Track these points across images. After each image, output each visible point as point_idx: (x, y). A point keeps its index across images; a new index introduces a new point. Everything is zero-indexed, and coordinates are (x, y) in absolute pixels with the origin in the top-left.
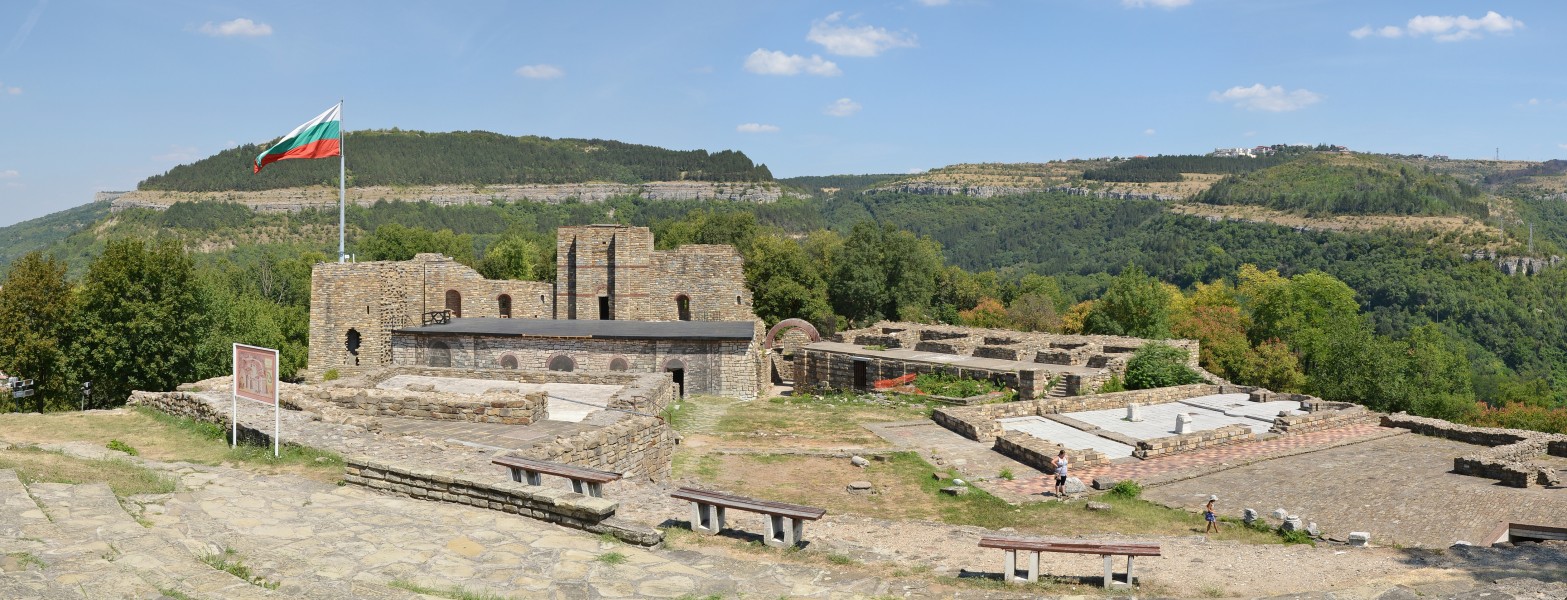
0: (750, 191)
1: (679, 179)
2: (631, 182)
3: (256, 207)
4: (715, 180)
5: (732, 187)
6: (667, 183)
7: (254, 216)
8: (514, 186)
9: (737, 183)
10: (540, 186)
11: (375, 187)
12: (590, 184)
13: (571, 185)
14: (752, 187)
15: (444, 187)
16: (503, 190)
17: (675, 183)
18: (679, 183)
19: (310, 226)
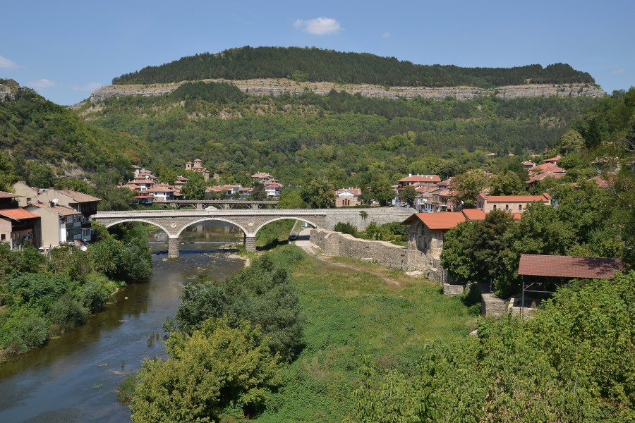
0: (585, 89)
1: (526, 83)
2: (487, 87)
3: (247, 90)
4: (556, 83)
5: (571, 87)
6: (518, 86)
7: (247, 97)
8: (410, 88)
9: (574, 84)
10: (427, 88)
11: (323, 83)
12: (462, 87)
13: (448, 88)
14: (586, 86)
15: (367, 85)
16: (402, 90)
17: (523, 86)
18: (527, 86)
19: (289, 106)
